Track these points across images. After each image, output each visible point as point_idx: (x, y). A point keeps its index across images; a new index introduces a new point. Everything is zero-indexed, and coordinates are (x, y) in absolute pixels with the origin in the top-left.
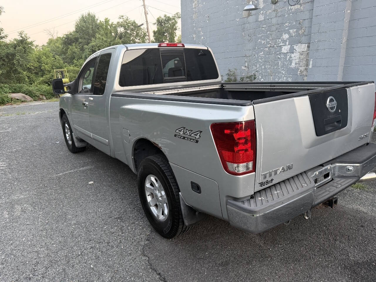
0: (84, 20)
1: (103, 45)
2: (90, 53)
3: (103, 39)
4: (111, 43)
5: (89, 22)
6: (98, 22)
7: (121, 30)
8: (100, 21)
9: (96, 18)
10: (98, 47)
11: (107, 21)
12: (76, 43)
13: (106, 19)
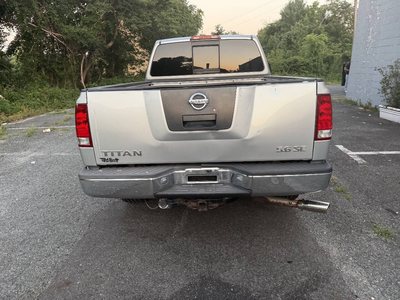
0: (290, 7)
1: (300, 33)
2: (284, 43)
3: (301, 27)
4: (313, 30)
5: (294, 9)
6: (306, 6)
7: (329, 14)
8: (307, 6)
9: (303, 4)
10: (295, 35)
11: (315, 4)
12: (278, 33)
13: (315, 2)
